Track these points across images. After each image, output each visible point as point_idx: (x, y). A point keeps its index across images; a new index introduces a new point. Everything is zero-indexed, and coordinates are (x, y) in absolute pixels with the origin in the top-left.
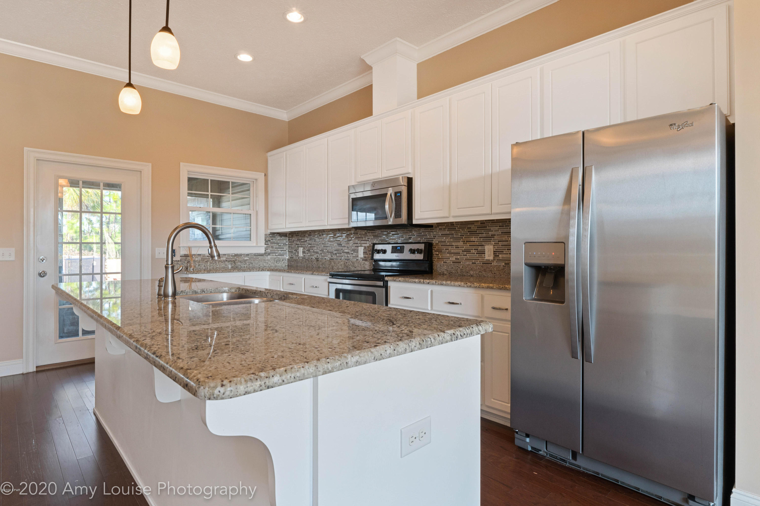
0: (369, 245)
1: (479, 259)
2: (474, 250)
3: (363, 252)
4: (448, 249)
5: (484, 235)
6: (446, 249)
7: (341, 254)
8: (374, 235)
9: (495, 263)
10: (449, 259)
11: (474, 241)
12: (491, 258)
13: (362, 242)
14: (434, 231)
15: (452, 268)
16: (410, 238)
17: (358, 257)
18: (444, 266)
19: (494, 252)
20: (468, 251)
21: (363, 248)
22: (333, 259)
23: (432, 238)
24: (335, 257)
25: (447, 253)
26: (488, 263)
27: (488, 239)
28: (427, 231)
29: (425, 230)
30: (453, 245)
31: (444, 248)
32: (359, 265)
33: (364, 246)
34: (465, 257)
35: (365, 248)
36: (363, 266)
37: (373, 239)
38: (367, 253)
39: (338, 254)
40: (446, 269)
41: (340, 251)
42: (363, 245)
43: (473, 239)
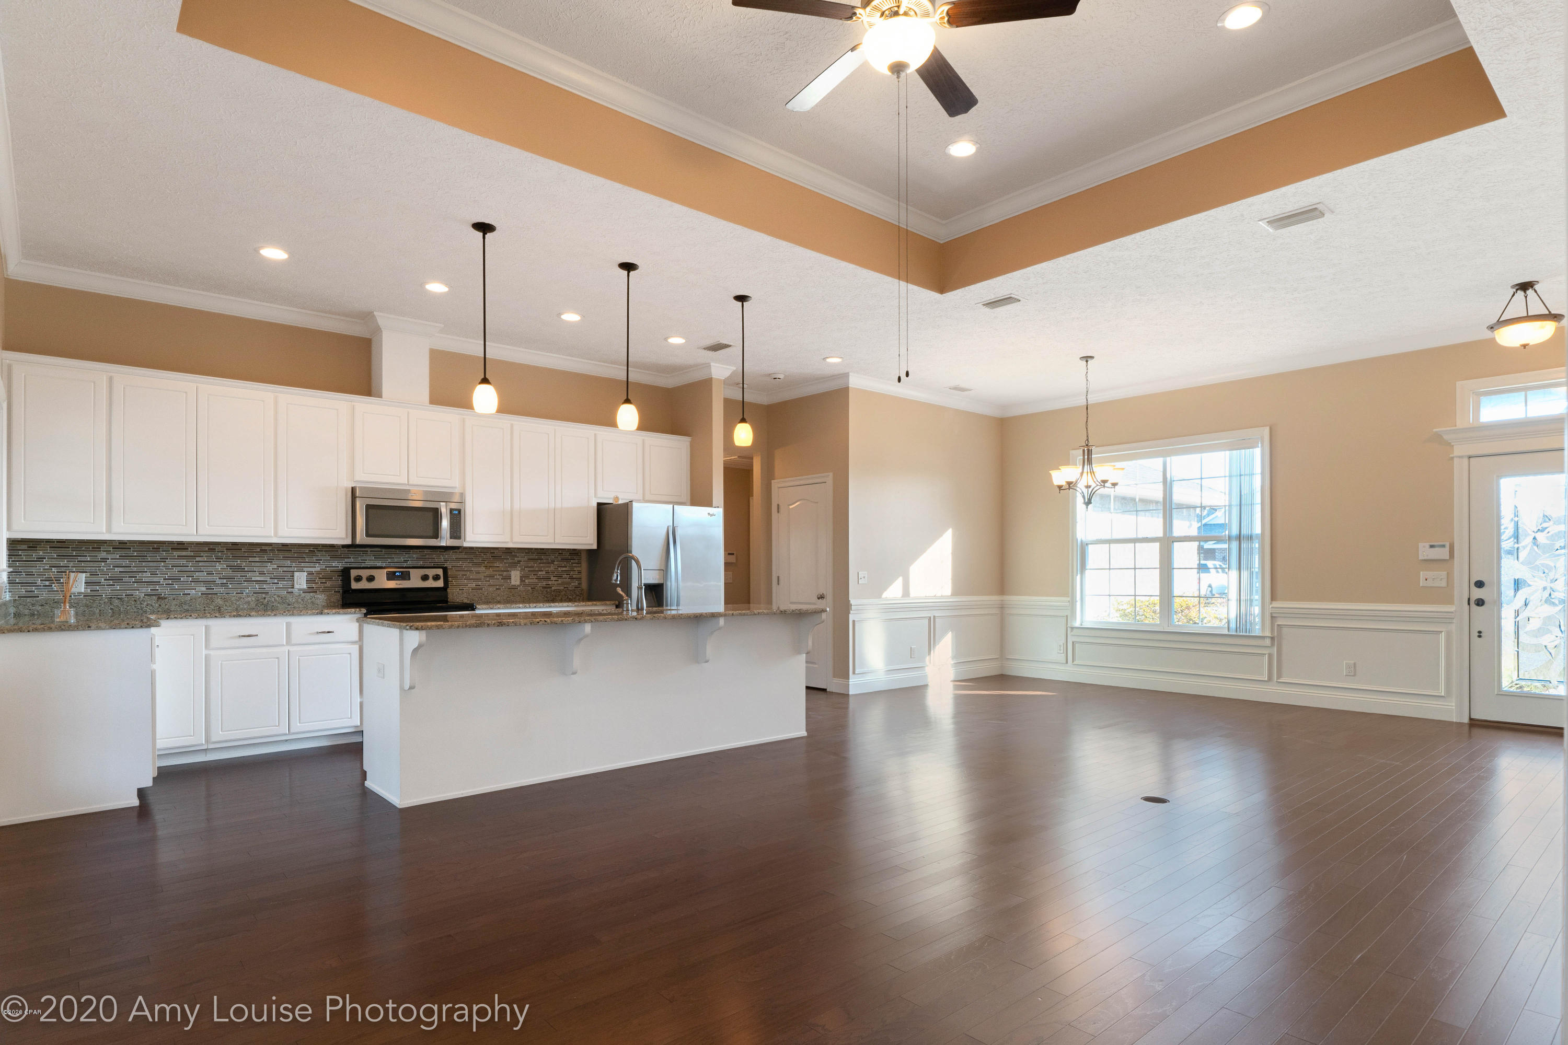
0: (320, 569)
1: (504, 585)
2: (499, 575)
3: (307, 581)
4: (466, 575)
5: (510, 561)
6: (462, 575)
7: (241, 583)
8: (331, 555)
9: (521, 588)
10: (467, 585)
11: (499, 567)
12: (518, 583)
13: (303, 565)
14: (446, 554)
15: (475, 595)
16: (406, 561)
17: (293, 588)
18: (463, 594)
19: (521, 577)
20: (492, 577)
21: (305, 574)
22: (217, 594)
23: (443, 562)
24: (216, 590)
25: (464, 579)
26: (514, 588)
27: (514, 565)
28: (435, 554)
29: (431, 552)
30: (473, 571)
31: (461, 573)
32: (300, 600)
33: (307, 571)
34: (488, 583)
35: (310, 573)
36: (310, 601)
37: (329, 560)
38: (315, 581)
39: (230, 584)
40: (466, 596)
41: (240, 579)
42: (305, 569)
43: (497, 564)
